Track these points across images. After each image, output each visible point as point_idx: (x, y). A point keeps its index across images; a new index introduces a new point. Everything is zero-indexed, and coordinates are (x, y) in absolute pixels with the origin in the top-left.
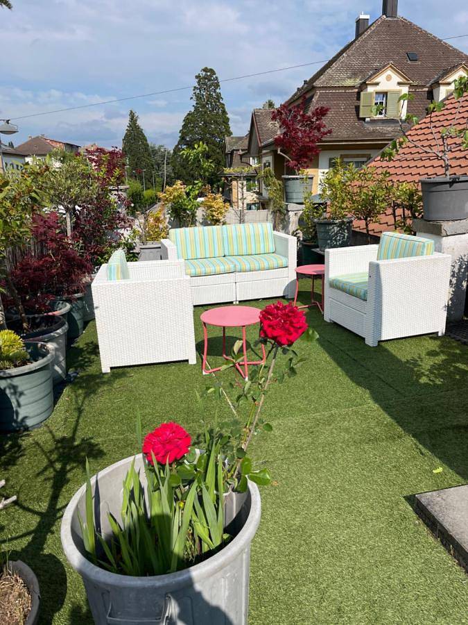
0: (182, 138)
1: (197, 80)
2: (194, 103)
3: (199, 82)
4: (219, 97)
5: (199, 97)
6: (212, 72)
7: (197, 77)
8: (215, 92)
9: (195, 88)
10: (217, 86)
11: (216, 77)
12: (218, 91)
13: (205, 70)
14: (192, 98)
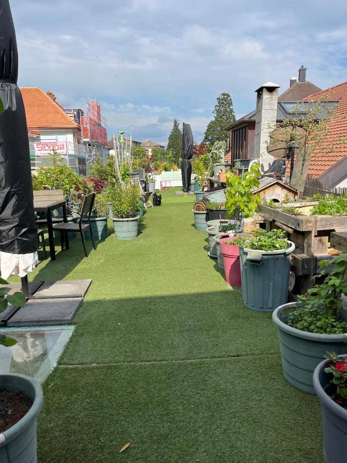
0: (206, 138)
1: (218, 101)
2: (215, 115)
3: (219, 102)
4: (231, 111)
5: (218, 112)
6: (228, 95)
7: (218, 99)
8: (229, 108)
9: (216, 106)
10: (231, 104)
11: (231, 99)
12: (231, 107)
13: (224, 94)
14: (214, 112)
